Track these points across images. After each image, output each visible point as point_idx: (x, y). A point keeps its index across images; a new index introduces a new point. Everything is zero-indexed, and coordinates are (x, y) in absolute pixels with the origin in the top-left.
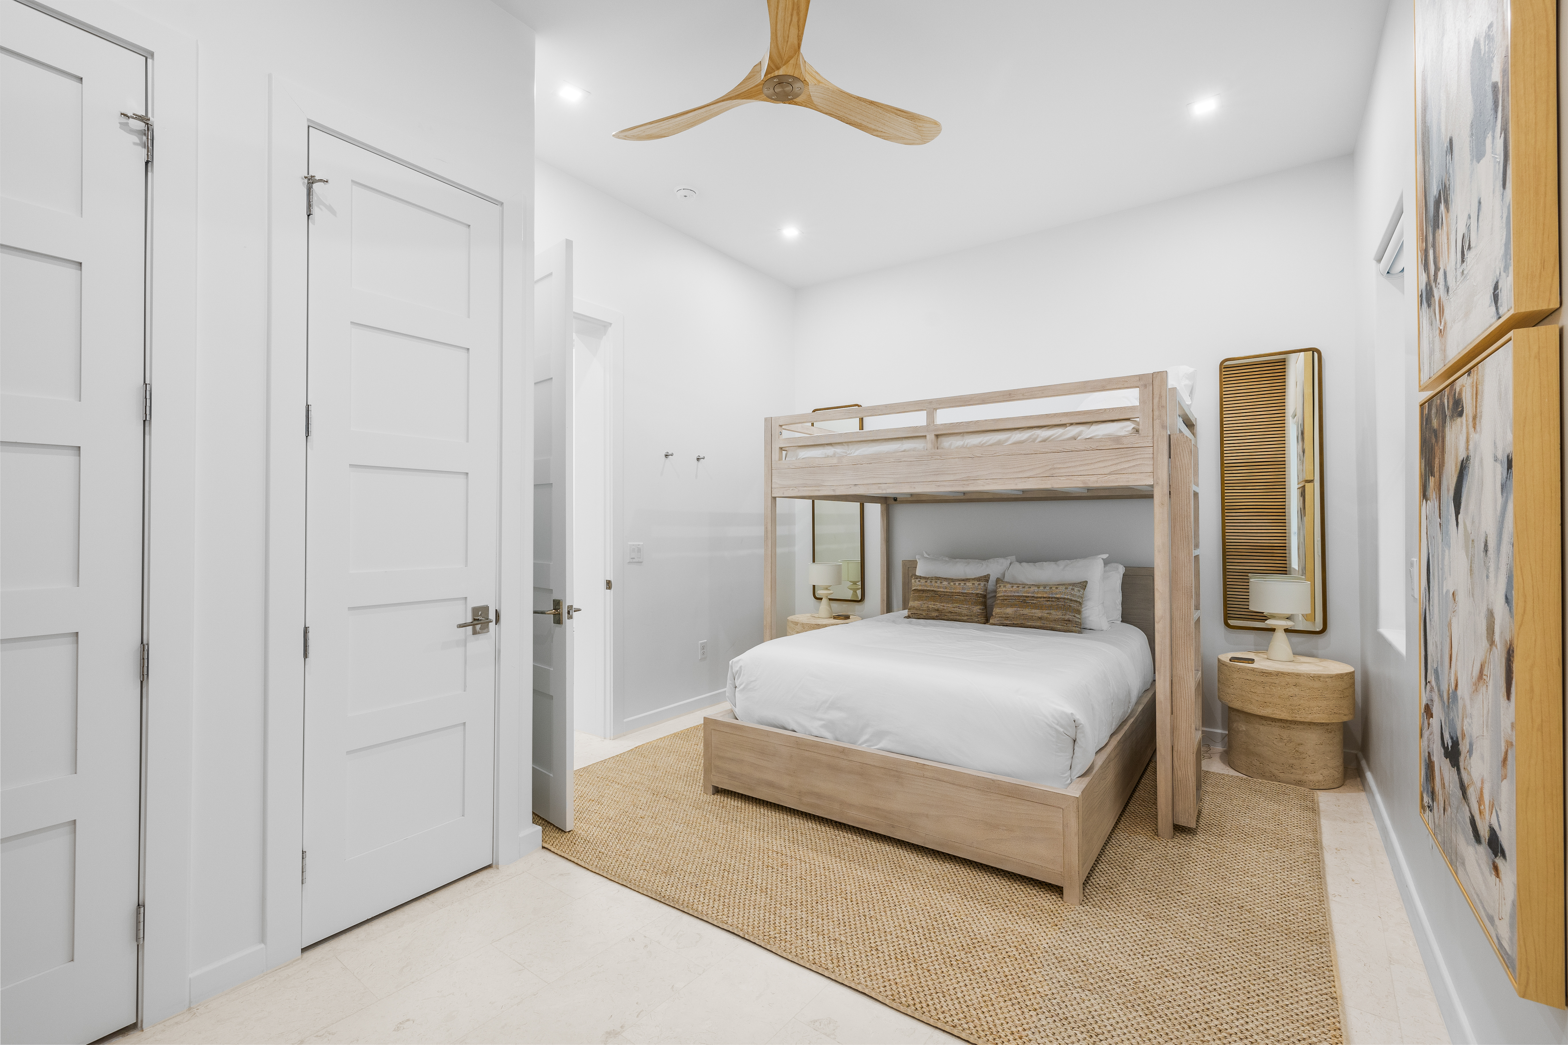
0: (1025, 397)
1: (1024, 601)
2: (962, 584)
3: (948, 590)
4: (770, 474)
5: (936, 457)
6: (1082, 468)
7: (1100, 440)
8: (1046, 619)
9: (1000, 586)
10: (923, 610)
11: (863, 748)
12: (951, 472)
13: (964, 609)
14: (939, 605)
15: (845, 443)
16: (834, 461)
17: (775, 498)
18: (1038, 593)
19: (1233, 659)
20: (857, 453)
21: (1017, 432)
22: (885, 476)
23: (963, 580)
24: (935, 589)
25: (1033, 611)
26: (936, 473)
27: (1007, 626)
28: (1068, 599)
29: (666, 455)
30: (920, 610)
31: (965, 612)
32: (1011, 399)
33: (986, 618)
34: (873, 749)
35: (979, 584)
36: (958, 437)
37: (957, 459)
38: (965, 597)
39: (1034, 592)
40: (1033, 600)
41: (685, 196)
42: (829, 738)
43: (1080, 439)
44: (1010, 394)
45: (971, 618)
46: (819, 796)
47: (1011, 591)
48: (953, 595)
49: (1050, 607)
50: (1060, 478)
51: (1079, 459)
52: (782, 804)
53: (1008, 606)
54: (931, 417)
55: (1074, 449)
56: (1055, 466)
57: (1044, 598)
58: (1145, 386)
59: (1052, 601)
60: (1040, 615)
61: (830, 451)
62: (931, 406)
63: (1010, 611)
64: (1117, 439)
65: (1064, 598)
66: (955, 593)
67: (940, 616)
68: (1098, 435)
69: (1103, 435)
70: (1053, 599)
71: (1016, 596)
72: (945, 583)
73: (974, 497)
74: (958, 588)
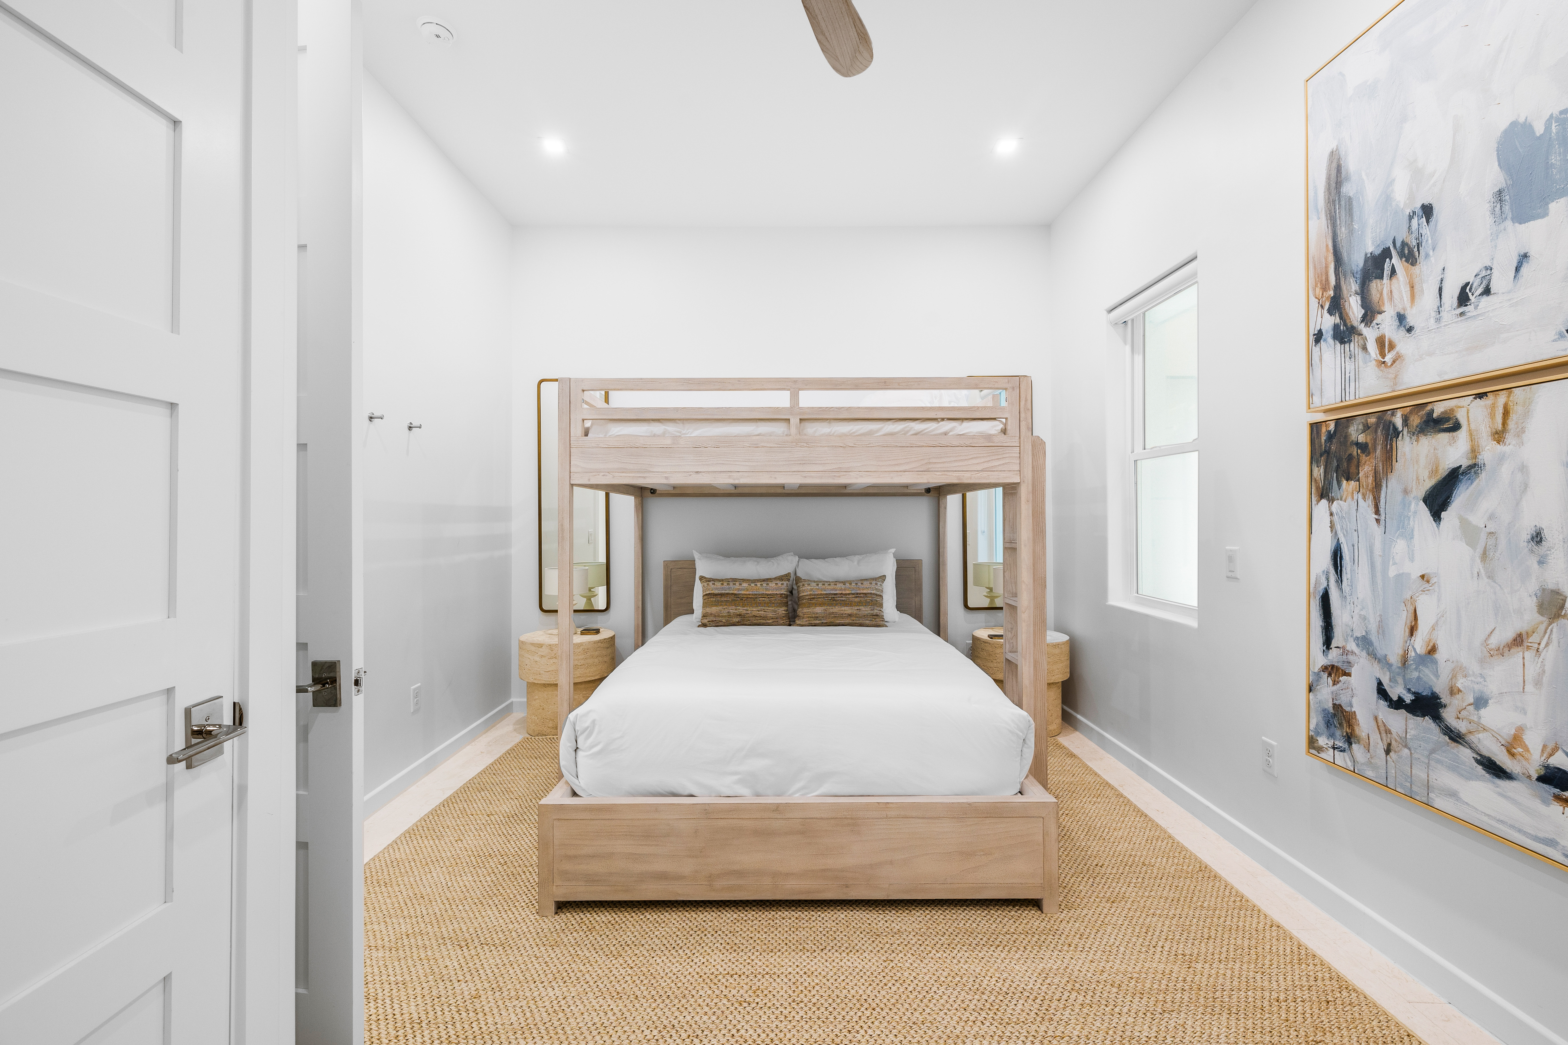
0: (901, 387)
1: (833, 599)
2: (765, 585)
3: (750, 593)
4: (568, 453)
5: (803, 444)
6: (956, 464)
7: (973, 437)
8: (856, 616)
9: (803, 585)
10: (722, 616)
11: (797, 799)
12: (820, 462)
13: (770, 612)
14: (741, 610)
15: (679, 420)
16: (668, 442)
17: (572, 485)
18: (845, 590)
19: (991, 637)
20: (696, 433)
21: (889, 422)
22: (737, 463)
23: (764, 580)
24: (736, 592)
25: (843, 608)
26: (802, 462)
27: (815, 626)
28: (874, 594)
29: (371, 418)
30: (719, 616)
31: (770, 615)
32: (887, 387)
33: (791, 619)
34: (811, 798)
35: (782, 584)
36: (825, 424)
37: (826, 448)
38: (768, 599)
39: (841, 590)
40: (842, 597)
41: (438, 36)
42: (746, 795)
43: (953, 435)
44: (885, 382)
45: (776, 620)
46: (740, 874)
47: (818, 589)
48: (756, 598)
49: (859, 604)
50: (936, 473)
51: (954, 455)
52: (681, 899)
53: (816, 605)
54: (795, 397)
55: (949, 445)
56: (931, 461)
57: (853, 594)
58: (1013, 388)
59: (861, 597)
60: (849, 612)
61: (658, 428)
62: (795, 386)
63: (819, 610)
64: (989, 437)
65: (871, 594)
66: (759, 595)
67: (743, 621)
68: (971, 432)
69: (976, 433)
70: (862, 595)
71: (824, 594)
72: (745, 585)
73: (746, 491)
74: (760, 589)
